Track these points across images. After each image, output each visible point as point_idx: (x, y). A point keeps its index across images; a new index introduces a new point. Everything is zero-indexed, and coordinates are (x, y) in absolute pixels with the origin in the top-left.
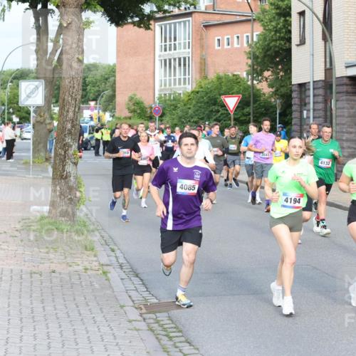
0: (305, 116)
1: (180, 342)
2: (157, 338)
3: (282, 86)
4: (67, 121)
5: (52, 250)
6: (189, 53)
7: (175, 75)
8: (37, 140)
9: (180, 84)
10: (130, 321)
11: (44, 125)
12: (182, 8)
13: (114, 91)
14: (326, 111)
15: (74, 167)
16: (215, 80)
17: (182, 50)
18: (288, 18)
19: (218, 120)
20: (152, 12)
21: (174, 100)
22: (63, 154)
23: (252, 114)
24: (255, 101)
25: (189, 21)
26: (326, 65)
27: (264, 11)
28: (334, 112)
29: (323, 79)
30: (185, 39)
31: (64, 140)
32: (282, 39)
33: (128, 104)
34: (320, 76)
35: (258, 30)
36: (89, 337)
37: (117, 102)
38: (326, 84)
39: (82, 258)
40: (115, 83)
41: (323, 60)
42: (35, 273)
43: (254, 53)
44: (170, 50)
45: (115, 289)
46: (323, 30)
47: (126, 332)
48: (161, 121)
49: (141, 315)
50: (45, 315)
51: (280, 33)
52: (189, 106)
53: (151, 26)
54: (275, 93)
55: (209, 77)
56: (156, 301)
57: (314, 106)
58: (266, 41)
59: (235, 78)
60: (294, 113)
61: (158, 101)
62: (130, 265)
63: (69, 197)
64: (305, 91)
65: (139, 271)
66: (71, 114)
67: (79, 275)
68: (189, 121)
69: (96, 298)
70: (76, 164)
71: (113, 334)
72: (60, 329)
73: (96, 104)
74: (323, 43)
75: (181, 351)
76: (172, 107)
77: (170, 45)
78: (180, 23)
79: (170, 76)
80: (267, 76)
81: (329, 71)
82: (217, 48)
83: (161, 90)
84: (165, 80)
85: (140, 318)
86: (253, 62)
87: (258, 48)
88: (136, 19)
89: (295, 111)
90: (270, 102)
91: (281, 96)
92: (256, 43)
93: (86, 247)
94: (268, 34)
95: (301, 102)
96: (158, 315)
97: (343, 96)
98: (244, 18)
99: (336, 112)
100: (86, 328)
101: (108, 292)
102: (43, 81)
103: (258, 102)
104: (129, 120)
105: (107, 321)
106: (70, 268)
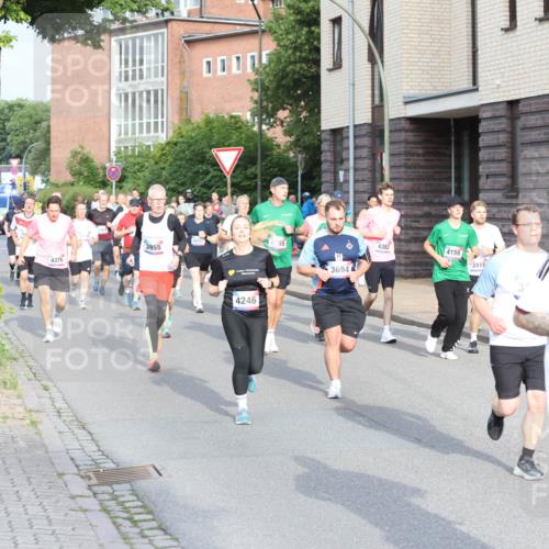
0: (341, 180)
1: (151, 529)
2: (114, 523)
3: (305, 134)
6: (163, 82)
7: (141, 119)
9: (148, 131)
10: (73, 497)
12: (152, 13)
13: (49, 144)
14: (373, 171)
16: (202, 125)
17: (153, 79)
18: (313, 28)
19: (208, 187)
20: (105, 20)
21: (140, 155)
23: (259, 177)
24: (264, 157)
25: (162, 34)
26: (373, 101)
27: (278, 18)
28: (386, 173)
29: (370, 121)
30: (156, 62)
32: (305, 60)
33: (71, 162)
34: (365, 117)
35: (269, 46)
36: (10, 522)
37: (52, 161)
38: (375, 131)
40: (49, 131)
41: (370, 92)
43: (262, 84)
44: (134, 78)
45: (50, 449)
46: (369, 45)
47: (66, 515)
49: (90, 487)
51: (301, 52)
52: (162, 165)
53: (102, 44)
54: (296, 143)
55: (193, 121)
56: (113, 466)
57: (355, 164)
58: (280, 63)
60: (324, 175)
61: (114, 158)
62: (72, 410)
64: (342, 139)
65: (87, 419)
69: (20, 462)
73: (21, 163)
74: (369, 65)
76: (137, 167)
77: (134, 71)
78: (149, 37)
79: (134, 119)
80: (282, 118)
81: (378, 109)
82: (205, 74)
83: (119, 141)
84: (126, 126)
85: (88, 493)
86: (260, 96)
87: (268, 74)
88: (80, 32)
89: (326, 172)
90: (288, 158)
91: (305, 148)
92: (266, 67)
93: (5, 383)
94: (283, 52)
95: (335, 158)
96: (116, 487)
97: (401, 148)
98: (247, 29)
99: (391, 172)
100: (6, 509)
101: (39, 452)
103: (269, 158)
104: (71, 187)
105: (37, 497)
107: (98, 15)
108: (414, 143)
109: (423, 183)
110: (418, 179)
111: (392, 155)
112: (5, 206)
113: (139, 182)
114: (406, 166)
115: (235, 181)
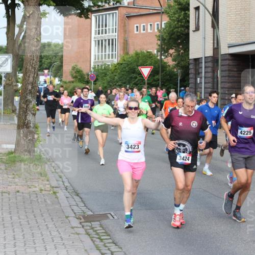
0: (198, 82)
1: (109, 243)
2: (92, 240)
3: (183, 61)
4: (28, 84)
5: (17, 176)
6: (116, 35)
7: (105, 52)
9: (109, 58)
10: (73, 228)
11: (12, 87)
12: (111, 4)
13: (62, 63)
14: (213, 78)
15: (33, 117)
16: (134, 55)
17: (111, 34)
18: (187, 12)
19: (136, 84)
20: (90, 6)
21: (105, 69)
22: (25, 107)
23: (160, 80)
24: (163, 71)
25: (116, 13)
26: (214, 46)
27: (170, 6)
28: (219, 79)
29: (212, 55)
30: (113, 26)
31: (26, 97)
32: (182, 26)
33: (72, 72)
34: (210, 53)
35: (165, 20)
36: (43, 239)
37: (64, 71)
38: (214, 59)
39: (38, 182)
40: (62, 58)
41: (212, 42)
42: (4, 192)
43: (162, 37)
44: (102, 33)
45: (62, 205)
46: (212, 20)
47: (69, 236)
48: (95, 84)
49: (81, 223)
50: (12, 223)
51: (181, 23)
52: (115, 74)
53: (89, 16)
54: (177, 65)
55: (130, 53)
56: (92, 213)
57: (205, 75)
58: (171, 27)
60: (190, 80)
61: (93, 70)
62: (73, 188)
63: (30, 138)
64: (199, 63)
65: (79, 191)
66: (31, 79)
67: (36, 194)
68: (115, 84)
69: (48, 211)
70: (34, 115)
71: (61, 237)
72: (23, 233)
73: (49, 72)
74: (212, 29)
75: (109, 249)
76: (103, 74)
77: (102, 30)
78: (109, 14)
79: (102, 52)
80: (171, 53)
81: (216, 49)
82: (135, 32)
83: (95, 62)
84: (98, 55)
85: (81, 226)
86: (161, 43)
87: (165, 33)
88: (79, 11)
89: (192, 78)
90: (173, 71)
91: (181, 67)
92: (164, 29)
93: (41, 174)
94: (172, 23)
95: (196, 72)
96: (93, 223)
97: (226, 68)
98: (155, 11)
99: (221, 79)
100: (41, 232)
101: (57, 206)
102: (11, 55)
103: (165, 72)
104: (72, 83)
105: (56, 227)
106: (30, 189)
108: (233, 65)
109: (236, 84)
110: (234, 83)
111: (222, 71)
114: (229, 76)
115: (149, 82)
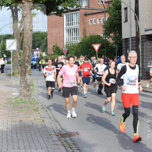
0: (128, 52)
1: (75, 150)
2: (65, 148)
3: (119, 40)
4: (26, 56)
5: (20, 112)
6: (78, 26)
7: (72, 36)
8: (14, 65)
9: (75, 39)
10: (54, 141)
11: (17, 58)
12: (75, 7)
13: (47, 43)
15: (30, 76)
16: (89, 38)
17: (75, 25)
18: (120, 11)
19: (91, 55)
20: (62, 9)
21: (72, 47)
22: (25, 70)
23: (105, 52)
25: (78, 13)
26: (136, 30)
27: (110, 8)
28: (140, 50)
29: (136, 36)
30: (76, 20)
31: (25, 64)
32: (117, 19)
33: (53, 48)
34: (134, 35)
35: (107, 16)
36: (36, 148)
37: (48, 48)
38: (137, 39)
39: (33, 114)
40: (47, 40)
41: (135, 28)
42: (13, 121)
43: (106, 26)
44: (70, 25)
45: (47, 128)
46: (135, 15)
47: (52, 146)
48: (67, 55)
49: (58, 138)
50: (18, 139)
51: (117, 17)
52: (78, 49)
53: (62, 15)
54: (115, 43)
55: (87, 36)
56: (65, 132)
57: (132, 48)
58: (111, 20)
59: (98, 36)
61: (65, 47)
62: (54, 117)
63: (28, 89)
64: (128, 41)
65: (58, 119)
66: (28, 53)
67: (32, 122)
69: (39, 132)
71: (47, 147)
72: (24, 145)
73: (39, 49)
74: (135, 21)
76: (72, 49)
77: (70, 23)
78: (74, 13)
79: (70, 36)
80: (112, 35)
81: (138, 33)
82: (90, 24)
83: (66, 42)
84: (68, 38)
85: (58, 140)
86: (105, 30)
87: (107, 23)
88: (55, 12)
89: (124, 50)
90: (113, 47)
91: (118, 44)
92: (107, 21)
93: (35, 110)
94: (111, 17)
95: (126, 46)
96: (66, 138)
98: (101, 11)
99: (142, 50)
100: (35, 144)
101: (45, 129)
102: (16, 39)
103: (108, 47)
104: (53, 55)
105: (44, 141)
106: (29, 119)
107: (60, 8)
111: (142, 45)
112: (35, 61)
113: (72, 54)
115: (99, 53)
